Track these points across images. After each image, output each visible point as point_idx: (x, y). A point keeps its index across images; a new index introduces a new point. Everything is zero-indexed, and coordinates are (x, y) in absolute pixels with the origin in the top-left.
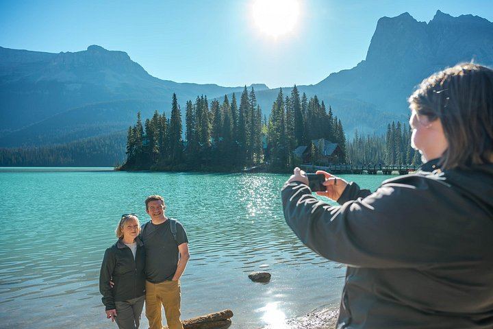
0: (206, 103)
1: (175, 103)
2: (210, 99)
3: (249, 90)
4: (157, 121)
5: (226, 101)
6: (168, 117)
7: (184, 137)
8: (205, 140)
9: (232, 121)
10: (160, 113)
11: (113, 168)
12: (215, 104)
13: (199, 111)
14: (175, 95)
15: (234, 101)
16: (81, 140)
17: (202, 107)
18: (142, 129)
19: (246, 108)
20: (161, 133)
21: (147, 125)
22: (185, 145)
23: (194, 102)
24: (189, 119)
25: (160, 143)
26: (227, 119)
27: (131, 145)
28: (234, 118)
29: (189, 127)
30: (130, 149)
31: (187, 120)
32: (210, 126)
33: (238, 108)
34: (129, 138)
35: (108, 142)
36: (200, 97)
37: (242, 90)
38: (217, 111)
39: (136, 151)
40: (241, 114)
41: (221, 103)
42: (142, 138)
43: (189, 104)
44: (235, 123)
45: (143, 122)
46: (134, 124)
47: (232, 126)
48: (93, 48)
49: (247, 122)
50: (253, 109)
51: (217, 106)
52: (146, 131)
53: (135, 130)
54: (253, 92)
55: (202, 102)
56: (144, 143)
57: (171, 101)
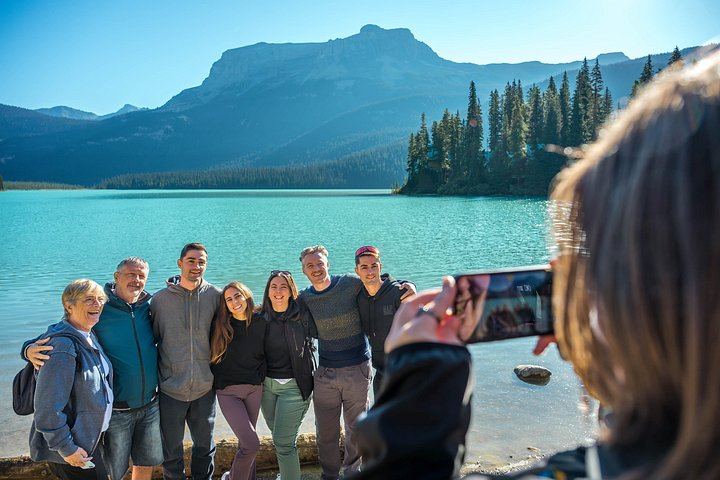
0: (521, 92)
1: (473, 96)
2: (526, 85)
3: (591, 66)
4: (448, 125)
5: (552, 86)
6: (464, 117)
7: (485, 146)
8: (516, 149)
9: (560, 117)
10: (453, 113)
11: (389, 191)
12: (535, 93)
13: (509, 106)
14: (473, 84)
15: (565, 86)
16: (353, 154)
17: (514, 99)
18: (427, 137)
19: (585, 94)
20: (453, 142)
21: (434, 130)
22: (488, 157)
23: (502, 92)
24: (494, 117)
25: (452, 154)
26: (552, 114)
27: (414, 159)
28: (564, 112)
29: (494, 130)
30: (412, 164)
31: (491, 120)
32: (525, 127)
33: (571, 96)
34: (410, 148)
35: (385, 155)
36: (511, 84)
37: (580, 67)
38: (537, 103)
39: (419, 167)
40: (576, 105)
41: (544, 90)
42: (428, 149)
43: (494, 96)
44: (565, 119)
45: (429, 126)
46: (416, 130)
47: (560, 125)
48: (368, 29)
49: (586, 117)
50: (597, 96)
51: (537, 96)
52: (433, 139)
53: (418, 139)
54: (597, 68)
55: (514, 92)
56: (429, 156)
57: (468, 93)
